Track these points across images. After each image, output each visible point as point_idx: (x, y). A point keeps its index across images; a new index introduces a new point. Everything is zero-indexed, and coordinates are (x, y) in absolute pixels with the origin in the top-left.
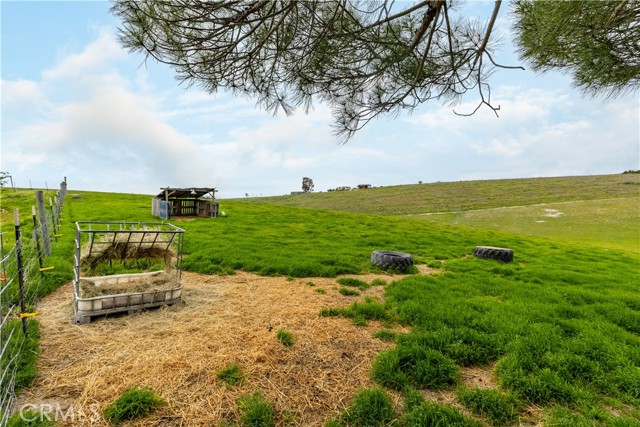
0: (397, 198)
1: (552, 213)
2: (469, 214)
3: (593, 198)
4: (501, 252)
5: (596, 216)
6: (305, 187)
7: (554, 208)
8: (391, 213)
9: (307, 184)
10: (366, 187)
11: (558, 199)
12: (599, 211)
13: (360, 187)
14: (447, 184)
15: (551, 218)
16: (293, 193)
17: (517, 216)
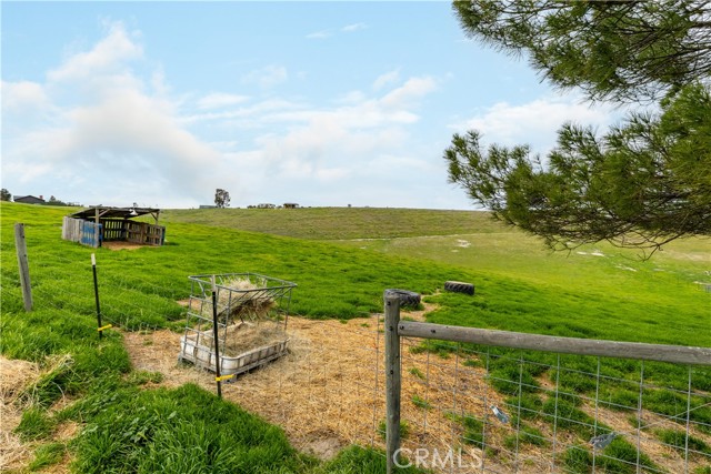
0: (328, 221)
1: (464, 244)
2: (397, 242)
3: (493, 232)
4: (467, 287)
5: (494, 247)
6: (219, 201)
7: (464, 239)
8: (322, 237)
9: (221, 197)
10: (293, 206)
11: (468, 231)
12: (496, 243)
13: (286, 205)
14: (376, 209)
15: (462, 248)
16: (202, 207)
17: (436, 245)
